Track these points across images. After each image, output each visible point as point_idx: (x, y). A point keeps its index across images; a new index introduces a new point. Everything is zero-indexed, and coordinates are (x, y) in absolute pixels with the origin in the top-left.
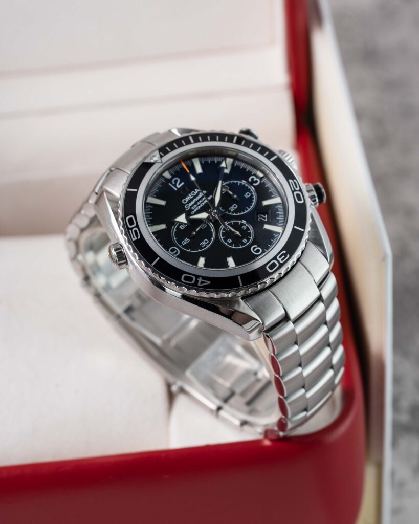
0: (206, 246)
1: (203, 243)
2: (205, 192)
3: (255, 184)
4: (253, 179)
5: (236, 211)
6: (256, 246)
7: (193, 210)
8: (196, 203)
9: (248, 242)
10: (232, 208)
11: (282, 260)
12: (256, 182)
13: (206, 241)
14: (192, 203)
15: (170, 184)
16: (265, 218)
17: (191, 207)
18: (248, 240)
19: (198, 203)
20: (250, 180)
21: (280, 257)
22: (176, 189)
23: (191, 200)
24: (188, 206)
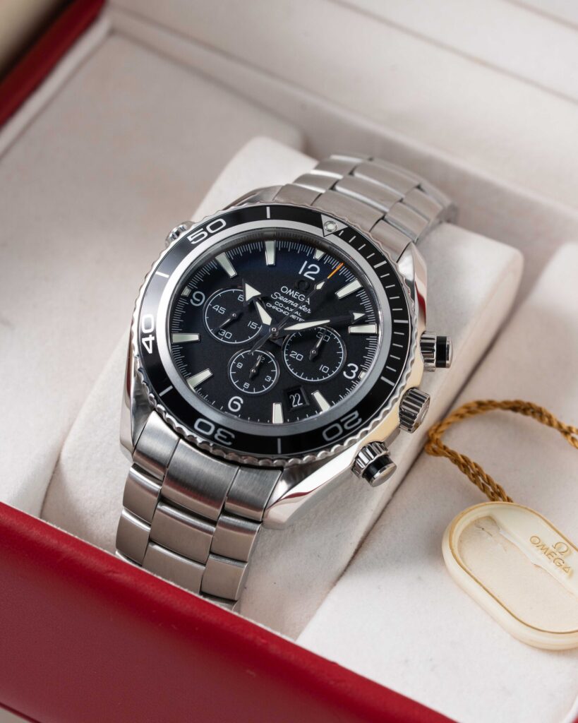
0: (220, 337)
1: (224, 333)
2: (309, 311)
3: (344, 373)
4: (353, 368)
5: (292, 361)
6: (242, 402)
9: (245, 389)
10: (295, 355)
11: (219, 437)
12: (351, 375)
13: (228, 335)
15: (306, 262)
16: (296, 403)
17: (278, 300)
18: (250, 389)
20: (349, 365)
21: (222, 432)
22: (300, 273)
24: (278, 296)
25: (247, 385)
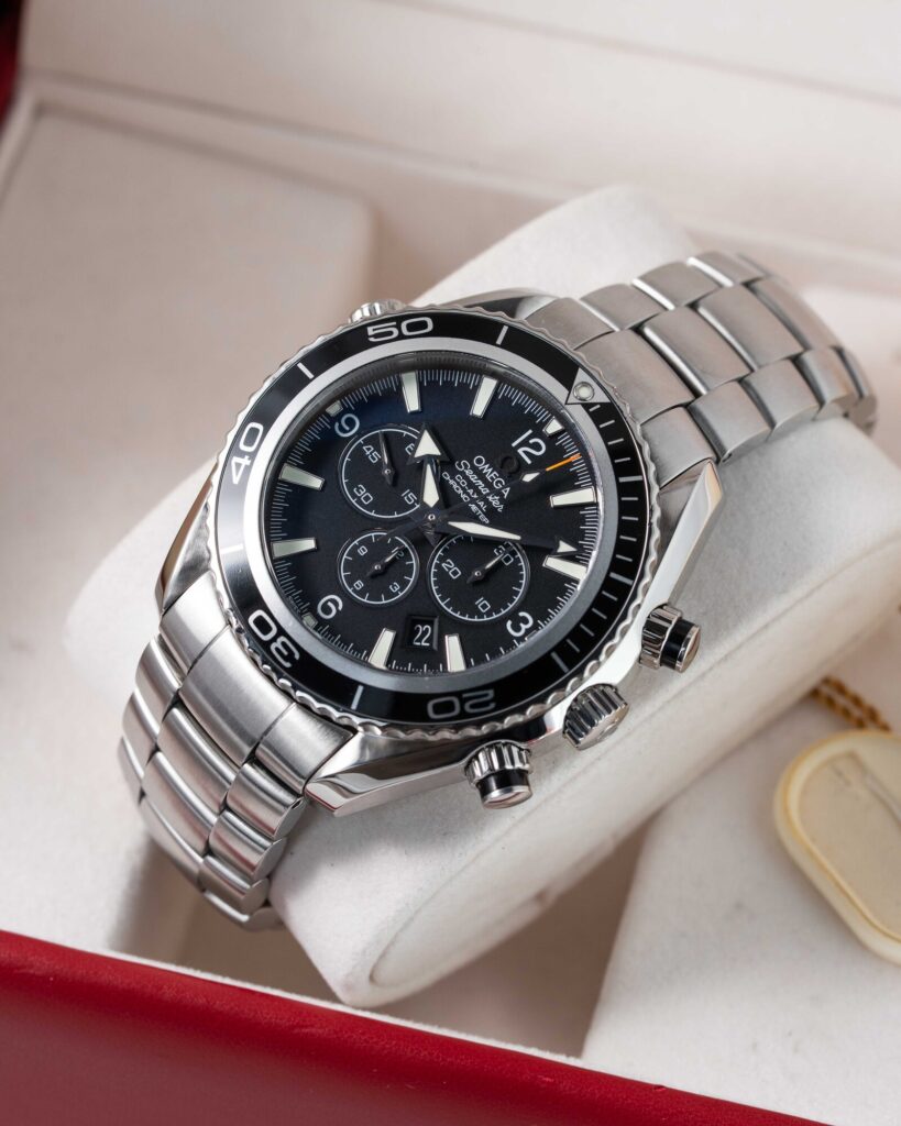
0: (354, 496)
1: (363, 492)
2: (501, 509)
3: (509, 623)
4: (525, 621)
5: (441, 573)
6: (340, 607)
7: (453, 478)
8: (471, 485)
9: (355, 591)
10: (450, 566)
11: (277, 649)
12: (517, 629)
13: (367, 498)
14: (474, 478)
15: (530, 432)
16: (420, 640)
18: (361, 593)
19: (471, 491)
20: (521, 614)
21: (283, 644)
22: (514, 445)
23: (481, 476)
24: (466, 468)
25: (359, 584)
